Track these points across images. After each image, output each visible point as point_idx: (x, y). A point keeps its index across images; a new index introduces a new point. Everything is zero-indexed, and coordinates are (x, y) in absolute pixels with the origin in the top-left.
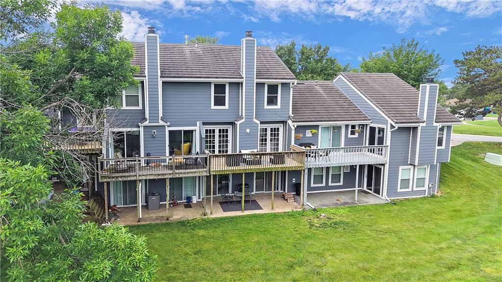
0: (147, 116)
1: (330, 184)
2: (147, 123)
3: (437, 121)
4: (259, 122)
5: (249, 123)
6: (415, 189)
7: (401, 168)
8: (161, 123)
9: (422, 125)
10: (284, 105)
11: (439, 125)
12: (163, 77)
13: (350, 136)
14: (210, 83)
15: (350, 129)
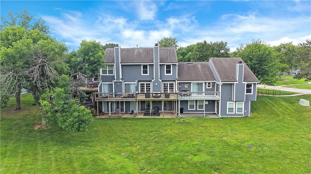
0: (115, 78)
1: (198, 109)
2: (115, 81)
3: (244, 81)
4: (161, 81)
5: (157, 81)
6: (237, 113)
7: (228, 102)
8: (121, 81)
9: (236, 82)
10: (174, 73)
11: (246, 83)
12: (121, 63)
13: (207, 88)
14: (141, 65)
15: (207, 84)
